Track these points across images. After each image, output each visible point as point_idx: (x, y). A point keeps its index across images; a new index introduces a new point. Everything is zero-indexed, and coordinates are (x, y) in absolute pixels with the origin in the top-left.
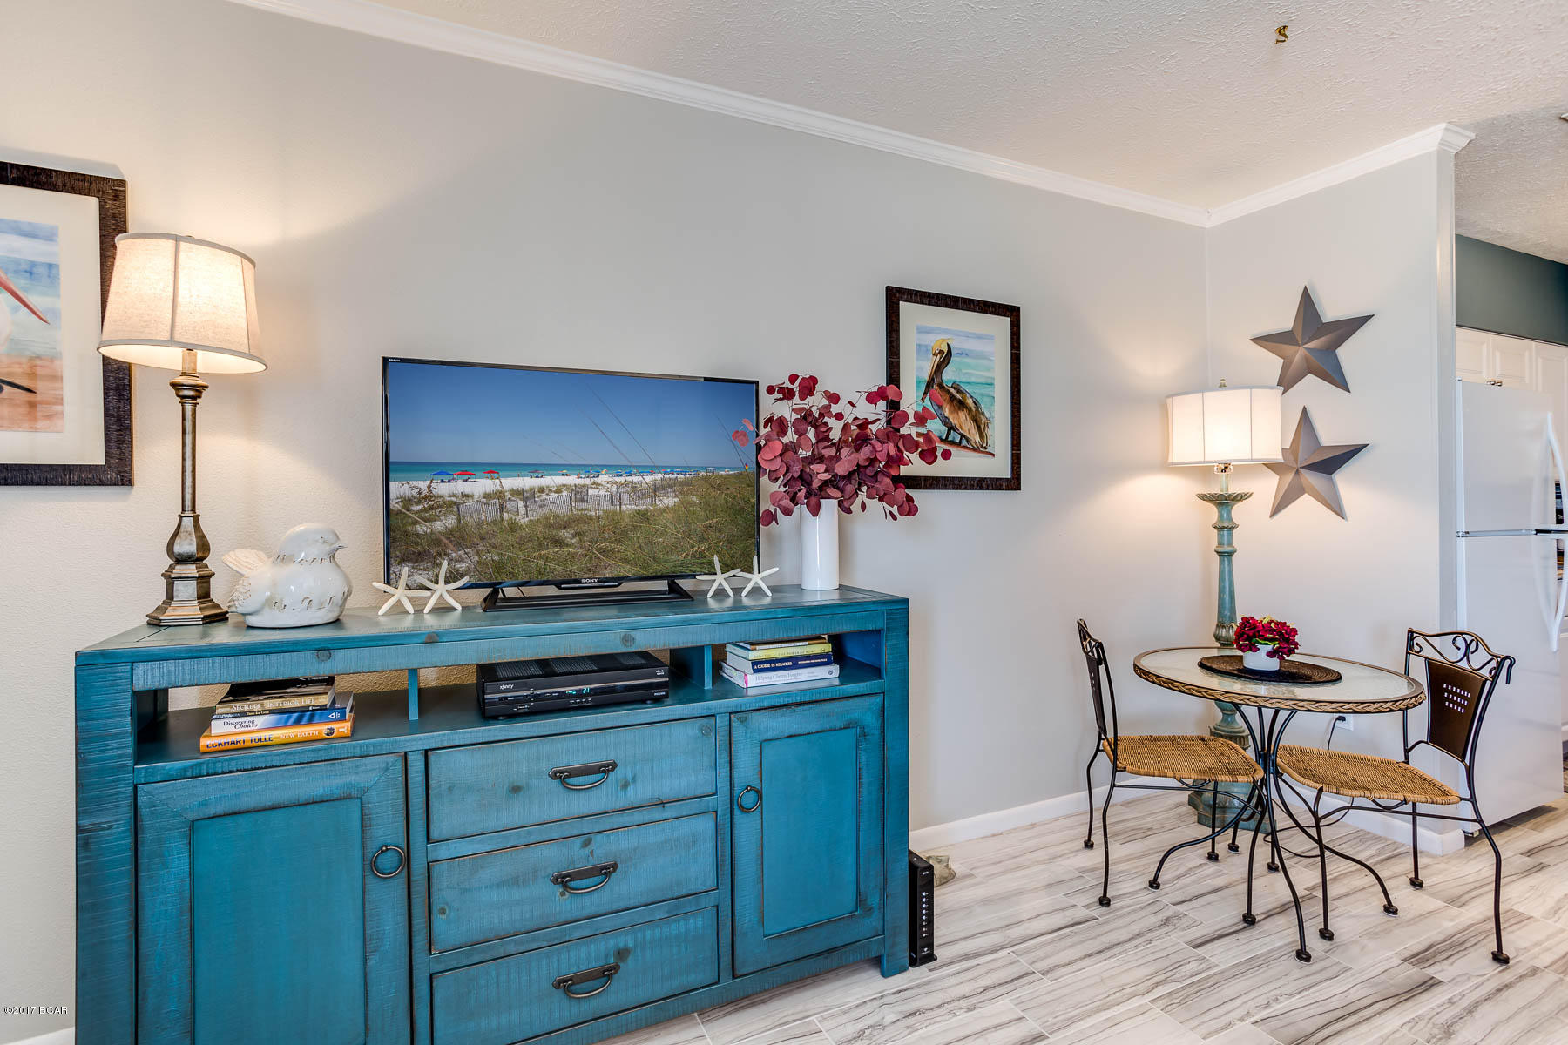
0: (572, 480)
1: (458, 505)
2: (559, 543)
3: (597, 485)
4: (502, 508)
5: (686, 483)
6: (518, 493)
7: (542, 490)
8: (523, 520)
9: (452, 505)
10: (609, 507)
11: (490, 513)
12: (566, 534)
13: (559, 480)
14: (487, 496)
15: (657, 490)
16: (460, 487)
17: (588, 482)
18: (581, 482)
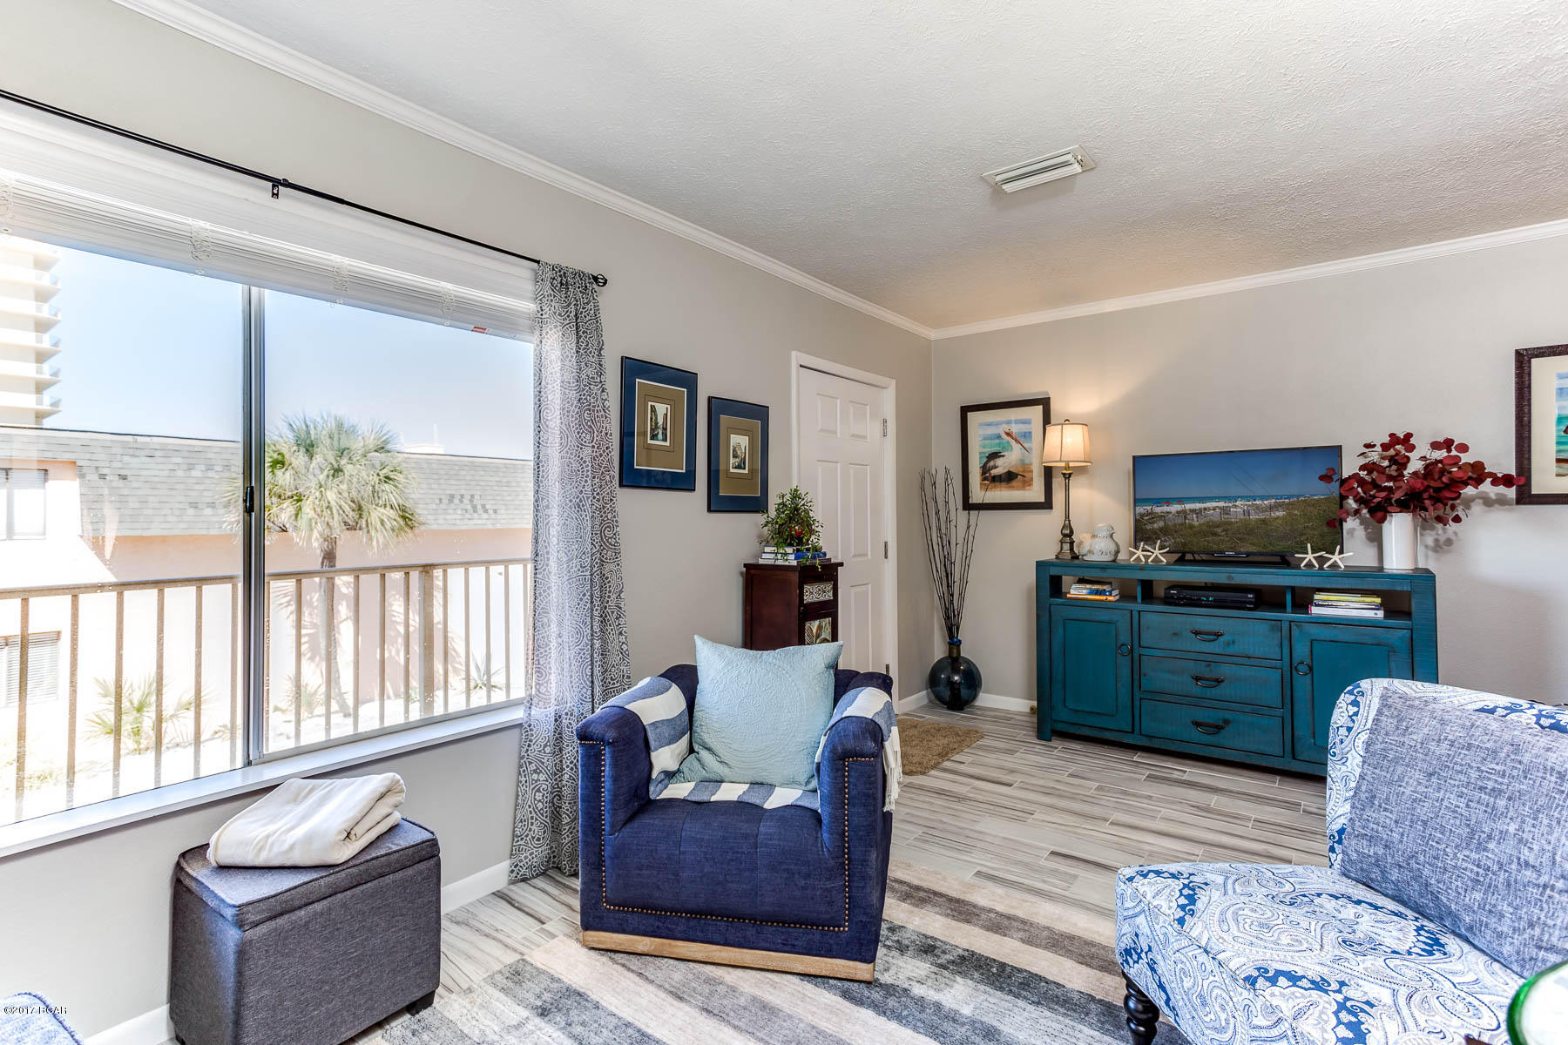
0: (1221, 504)
1: (1164, 517)
2: (1215, 534)
3: (1236, 506)
4: (1185, 518)
5: (1289, 504)
6: (1193, 511)
7: (1205, 509)
8: (1196, 523)
9: (1162, 517)
10: (1242, 517)
11: (1180, 520)
12: (1219, 530)
13: (1215, 504)
14: (1177, 512)
15: (1271, 508)
16: (1165, 508)
17: (1230, 505)
18: (1227, 505)
